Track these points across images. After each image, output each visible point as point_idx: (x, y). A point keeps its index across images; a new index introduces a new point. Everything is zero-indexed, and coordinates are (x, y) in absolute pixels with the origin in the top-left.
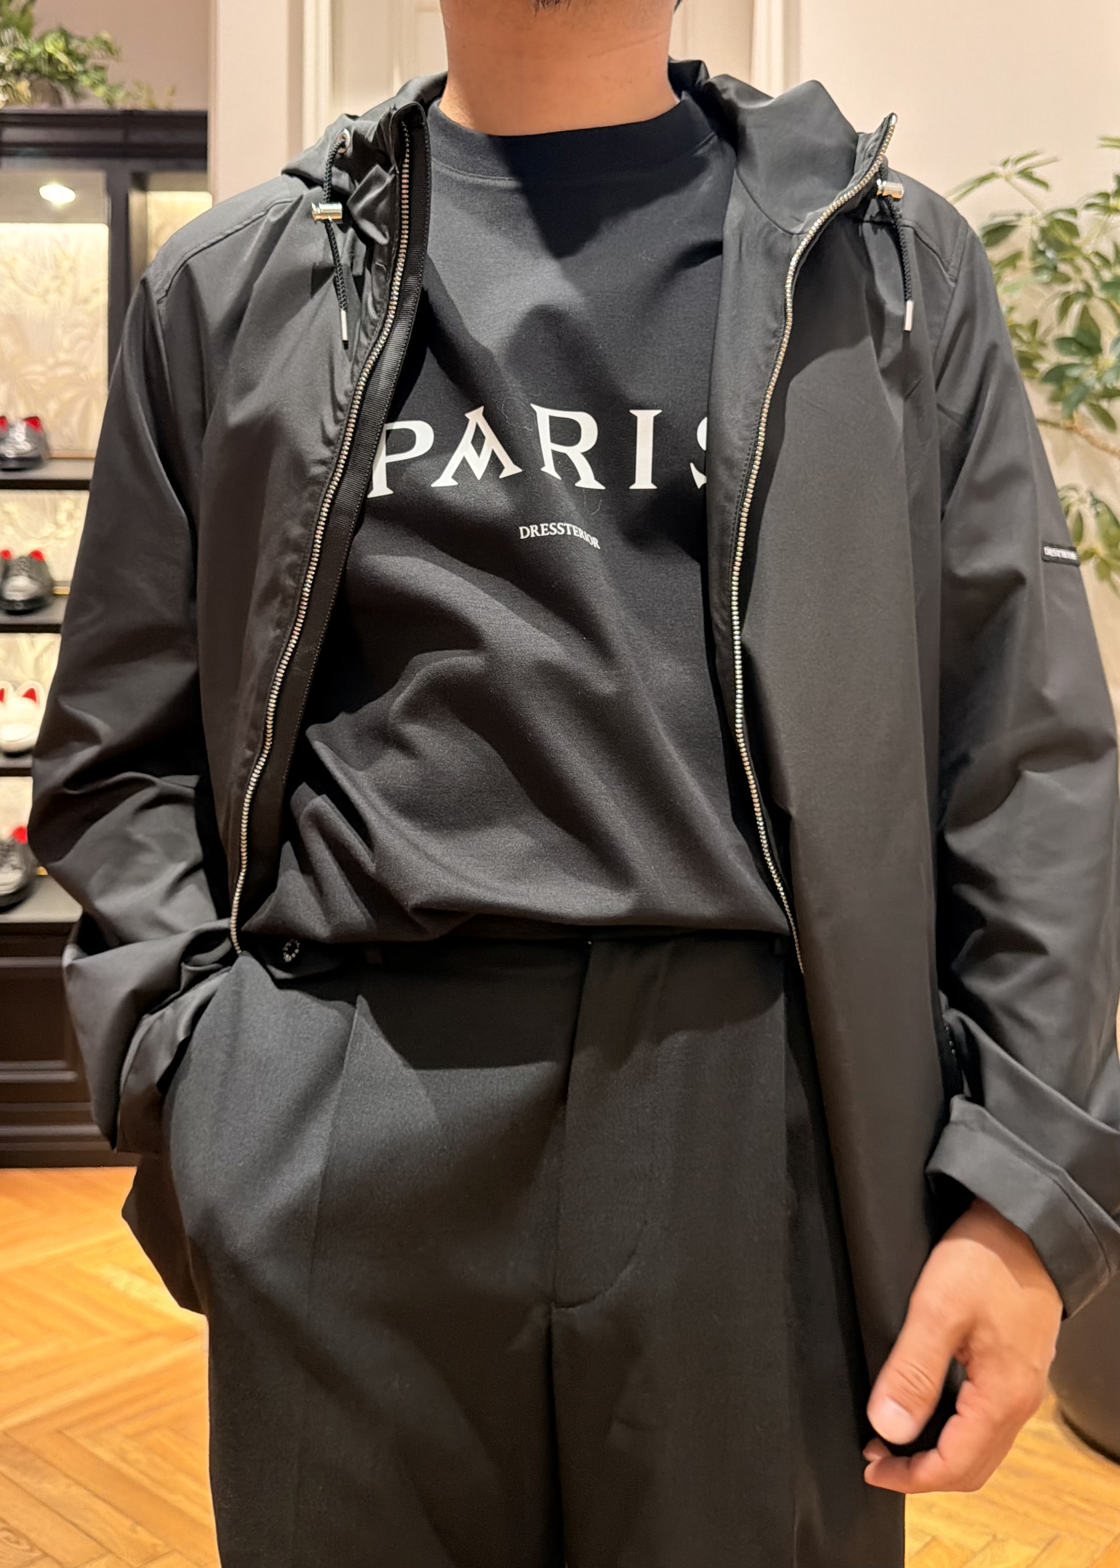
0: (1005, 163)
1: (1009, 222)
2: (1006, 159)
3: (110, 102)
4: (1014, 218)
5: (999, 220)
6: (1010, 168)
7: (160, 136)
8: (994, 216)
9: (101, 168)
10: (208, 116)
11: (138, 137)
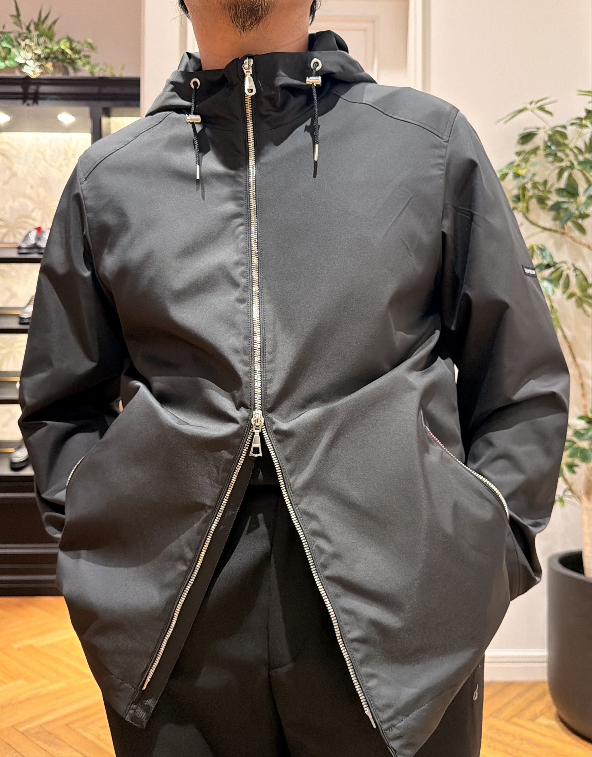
0: (531, 103)
1: (533, 132)
2: (531, 101)
3: (92, 73)
4: (535, 130)
5: (528, 131)
6: (534, 106)
7: (117, 90)
8: (526, 129)
9: (87, 105)
10: (140, 79)
11: (106, 90)
